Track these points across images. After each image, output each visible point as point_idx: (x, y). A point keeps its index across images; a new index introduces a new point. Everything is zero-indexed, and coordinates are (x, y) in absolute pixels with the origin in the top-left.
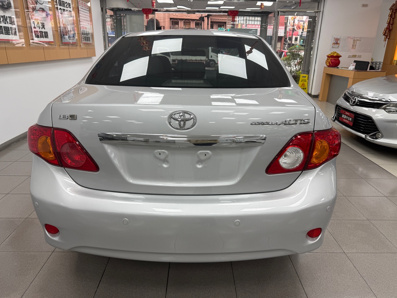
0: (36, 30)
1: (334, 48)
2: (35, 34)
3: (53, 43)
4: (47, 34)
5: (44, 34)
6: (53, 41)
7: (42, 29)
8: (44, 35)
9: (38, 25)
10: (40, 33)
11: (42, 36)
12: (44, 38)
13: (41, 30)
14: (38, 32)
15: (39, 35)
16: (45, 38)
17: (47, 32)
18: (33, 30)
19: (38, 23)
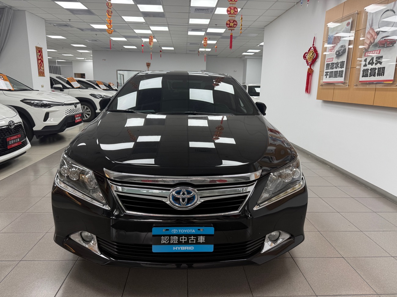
0: (365, 68)
2: (363, 73)
3: (392, 82)
4: (384, 70)
5: (377, 71)
6: (392, 78)
7: (376, 64)
8: (377, 73)
9: (371, 62)
10: (371, 71)
11: (373, 74)
12: (375, 76)
13: (374, 66)
14: (368, 69)
15: (369, 73)
16: (378, 76)
17: (384, 68)
19: (372, 59)
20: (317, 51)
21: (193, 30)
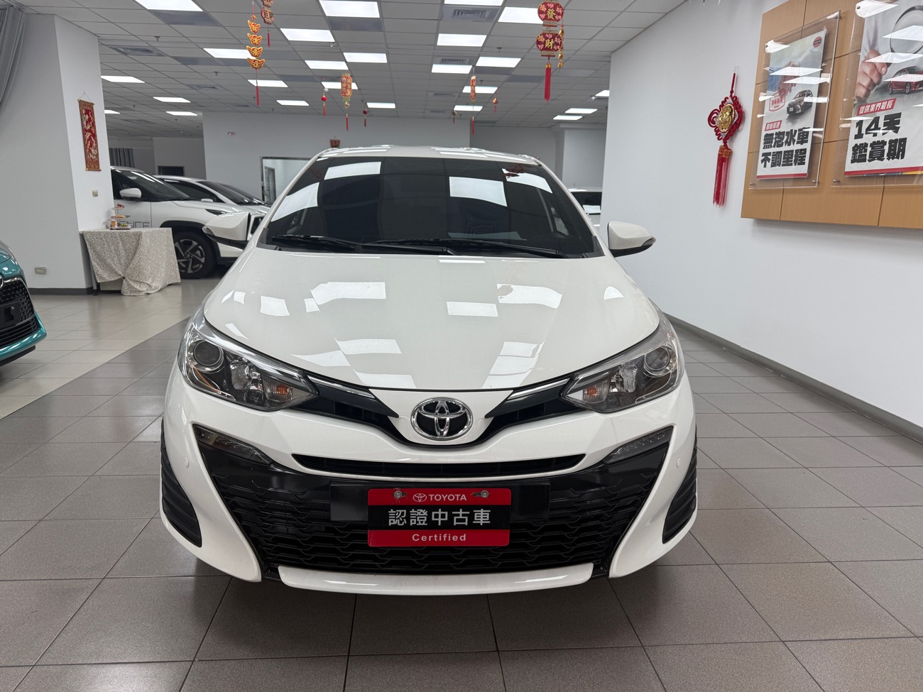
0: (859, 141)
2: (854, 154)
3: (922, 172)
4: (904, 146)
5: (886, 148)
7: (885, 132)
8: (886, 152)
9: (873, 127)
10: (873, 148)
11: (877, 154)
12: (882, 160)
13: (879, 137)
14: (866, 145)
15: (868, 153)
16: (888, 159)
17: (904, 140)
18: (852, 142)
19: (876, 121)
20: (740, 107)
21: (445, 61)
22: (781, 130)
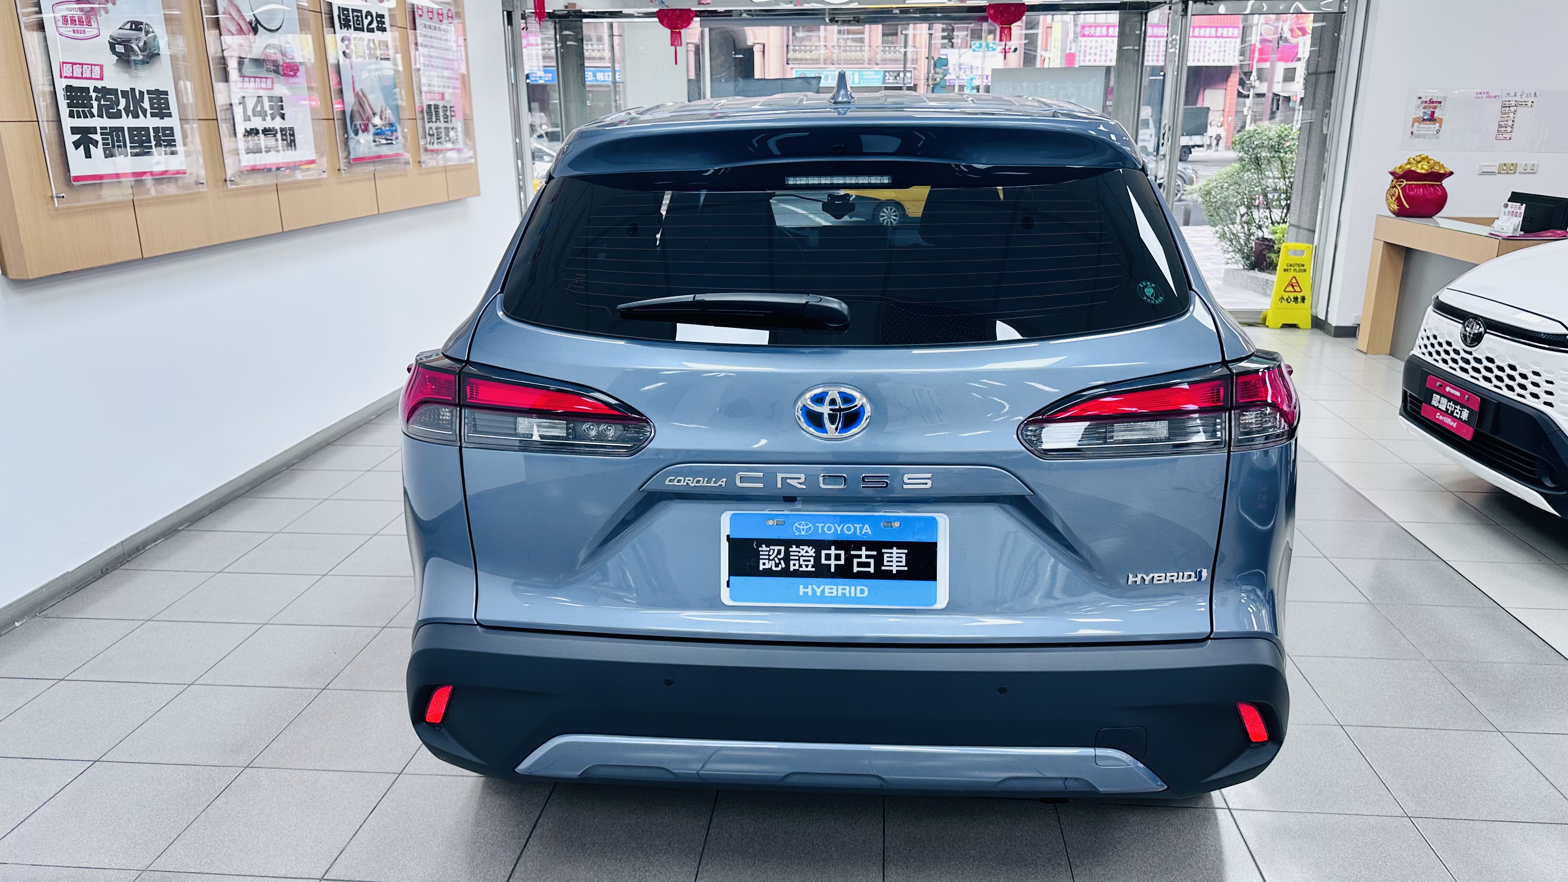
1: (1419, 136)
3: (313, 166)
4: (293, 135)
5: (279, 135)
6: (314, 158)
7: (273, 118)
9: (259, 109)
12: (278, 151)
13: (269, 123)
16: (285, 150)
17: (292, 129)
18: (241, 125)
19: (260, 100)
22: (108, 83)
